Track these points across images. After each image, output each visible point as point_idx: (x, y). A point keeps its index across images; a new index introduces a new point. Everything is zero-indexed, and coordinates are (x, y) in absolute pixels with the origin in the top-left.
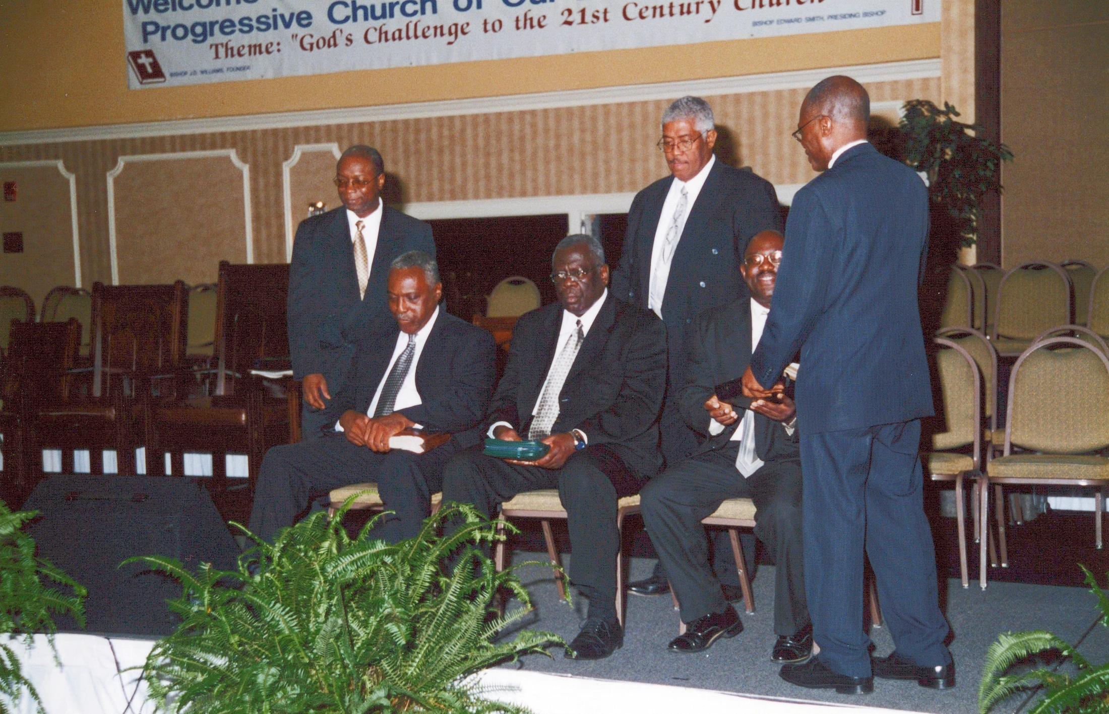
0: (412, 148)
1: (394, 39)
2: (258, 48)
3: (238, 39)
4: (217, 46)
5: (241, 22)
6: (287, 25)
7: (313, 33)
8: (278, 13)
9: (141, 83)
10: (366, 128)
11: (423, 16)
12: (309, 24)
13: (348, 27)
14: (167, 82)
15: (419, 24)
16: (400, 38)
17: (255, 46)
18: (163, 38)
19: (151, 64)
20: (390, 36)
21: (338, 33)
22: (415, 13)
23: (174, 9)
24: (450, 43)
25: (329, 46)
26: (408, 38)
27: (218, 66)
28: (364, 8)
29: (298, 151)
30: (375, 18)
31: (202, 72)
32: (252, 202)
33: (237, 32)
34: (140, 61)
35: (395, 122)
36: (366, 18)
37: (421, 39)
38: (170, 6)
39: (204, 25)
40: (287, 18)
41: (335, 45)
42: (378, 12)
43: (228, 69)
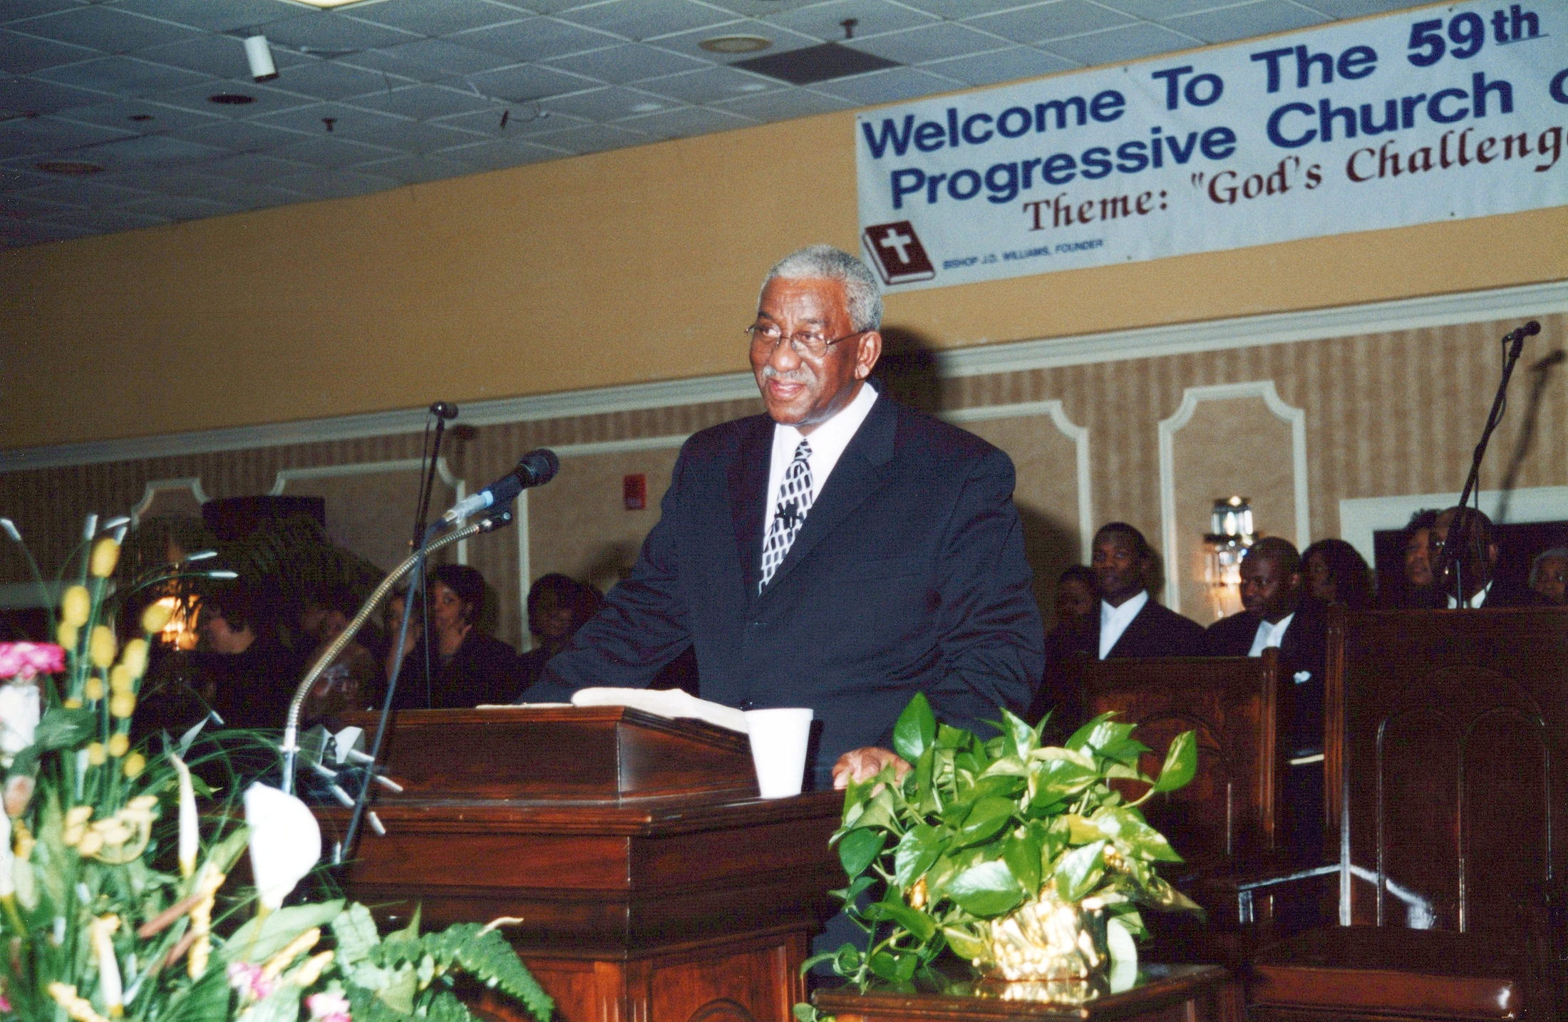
0: (1440, 384)
1: (1413, 168)
2: (1120, 205)
3: (1079, 191)
4: (1037, 205)
5: (1086, 158)
6: (1182, 157)
7: (1231, 168)
8: (1162, 136)
9: (888, 283)
10: (1337, 351)
11: (1481, 120)
12: (1229, 152)
13: (1313, 152)
14: (936, 279)
15: (1469, 136)
16: (1427, 166)
17: (1114, 201)
18: (932, 198)
19: (907, 247)
20: (1404, 164)
21: (1290, 165)
22: (1462, 114)
23: (954, 142)
24: (1541, 169)
25: (1270, 191)
26: (1445, 163)
27: (1039, 244)
28: (1347, 113)
29: (1191, 398)
30: (1370, 129)
31: (1007, 256)
32: (1093, 499)
33: (1079, 178)
34: (886, 243)
35: (1399, 335)
36: (1351, 132)
37: (1475, 164)
38: (946, 138)
39: (1012, 168)
40: (1182, 144)
41: (1284, 188)
42: (1379, 118)
43: (1058, 248)
